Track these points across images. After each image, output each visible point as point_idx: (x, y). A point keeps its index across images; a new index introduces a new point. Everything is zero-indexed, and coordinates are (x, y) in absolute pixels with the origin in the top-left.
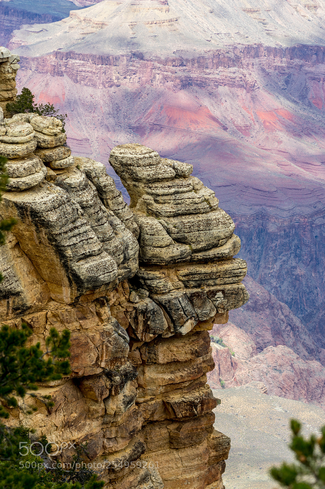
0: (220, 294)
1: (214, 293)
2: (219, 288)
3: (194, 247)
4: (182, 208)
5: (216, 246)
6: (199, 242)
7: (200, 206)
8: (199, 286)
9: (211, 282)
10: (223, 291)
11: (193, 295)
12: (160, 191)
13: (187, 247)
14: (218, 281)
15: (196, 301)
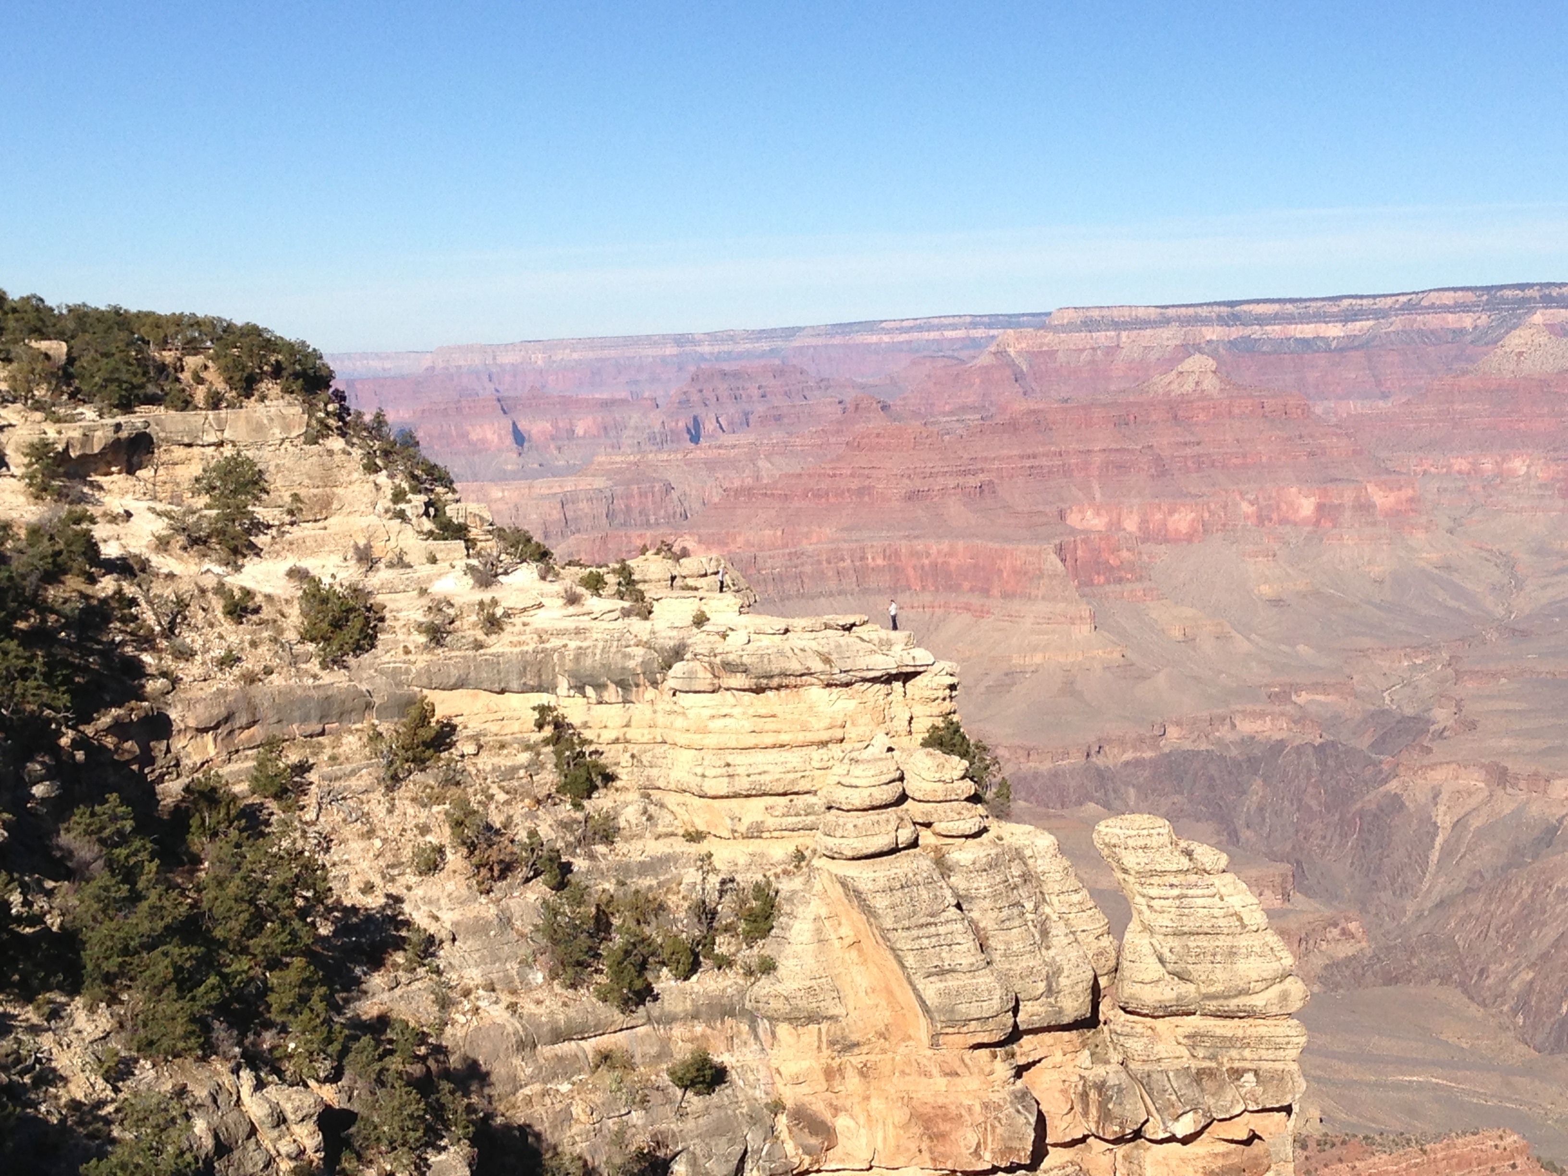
0: (1249, 1077)
1: (1237, 1074)
2: (1248, 1065)
3: (1204, 990)
4: (1190, 924)
5: (1245, 992)
6: (1212, 983)
7: (1222, 922)
8: (1212, 1058)
9: (1234, 1053)
10: (1256, 1073)
11: (1200, 1072)
12: (1154, 892)
13: (1191, 987)
14: (1247, 1053)
15: (1206, 1083)
